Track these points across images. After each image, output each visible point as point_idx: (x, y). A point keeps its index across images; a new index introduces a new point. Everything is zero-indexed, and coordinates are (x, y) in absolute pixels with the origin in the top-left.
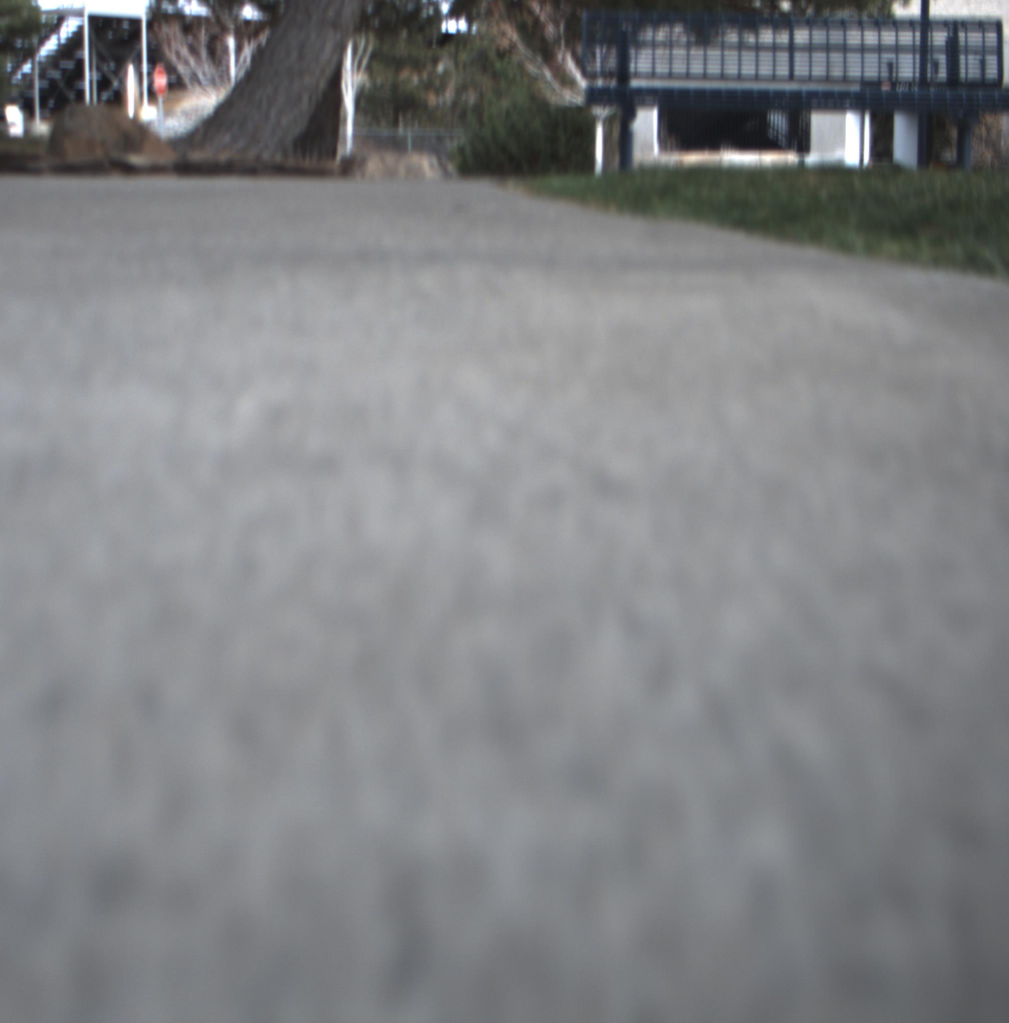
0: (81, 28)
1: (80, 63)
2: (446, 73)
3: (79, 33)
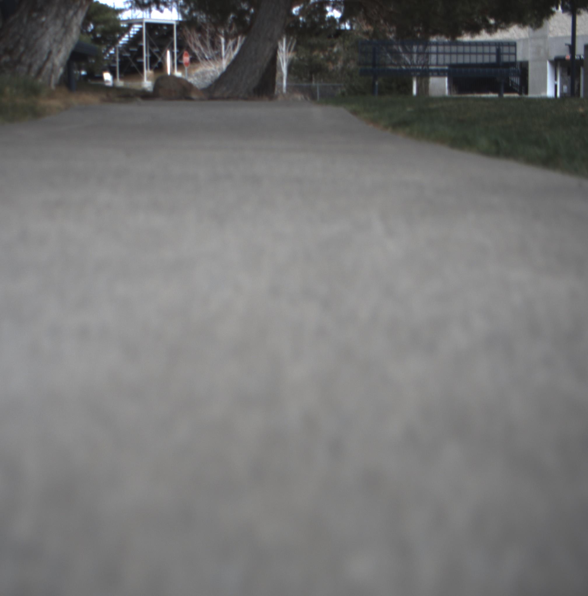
0: (141, 29)
1: (141, 48)
2: (338, 52)
3: (140, 32)
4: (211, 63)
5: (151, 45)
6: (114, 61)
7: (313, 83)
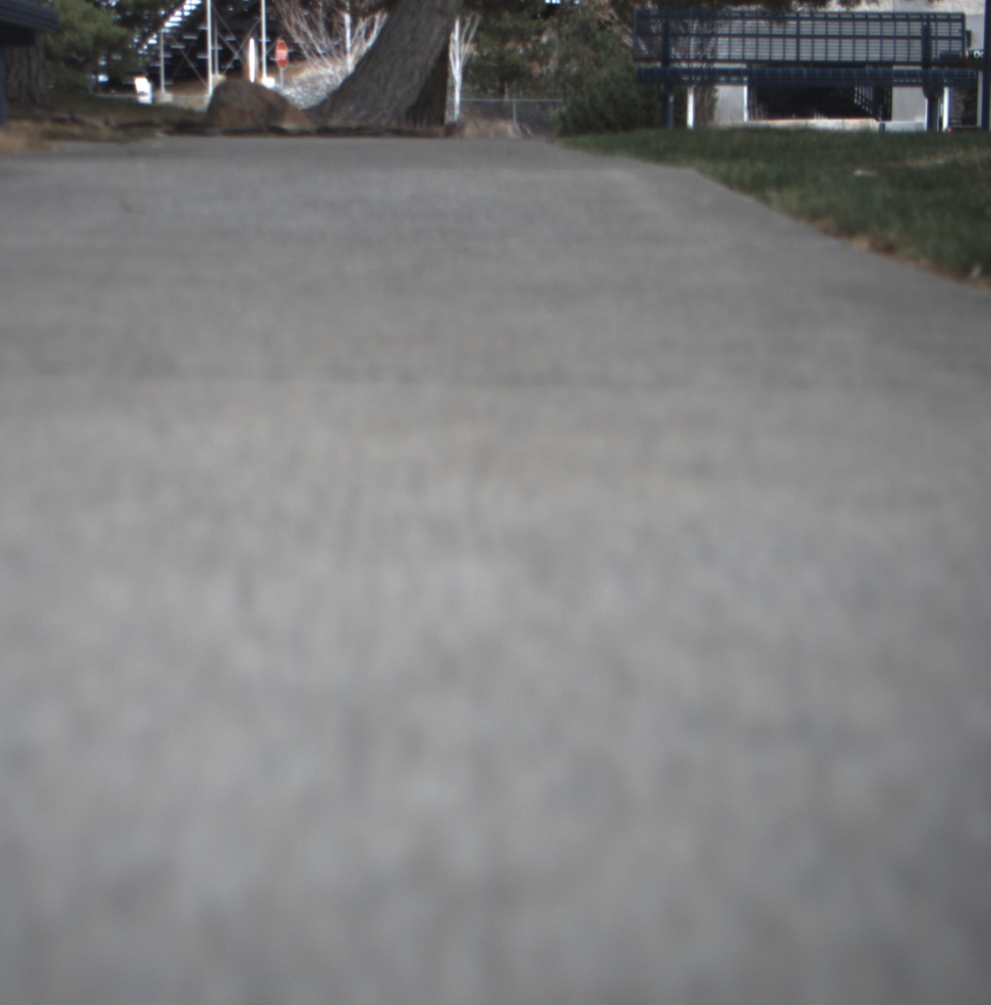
1: (204, 34)
2: (550, 43)
3: (202, 7)
4: (327, 61)
5: (221, 30)
6: (156, 58)
7: (506, 99)
